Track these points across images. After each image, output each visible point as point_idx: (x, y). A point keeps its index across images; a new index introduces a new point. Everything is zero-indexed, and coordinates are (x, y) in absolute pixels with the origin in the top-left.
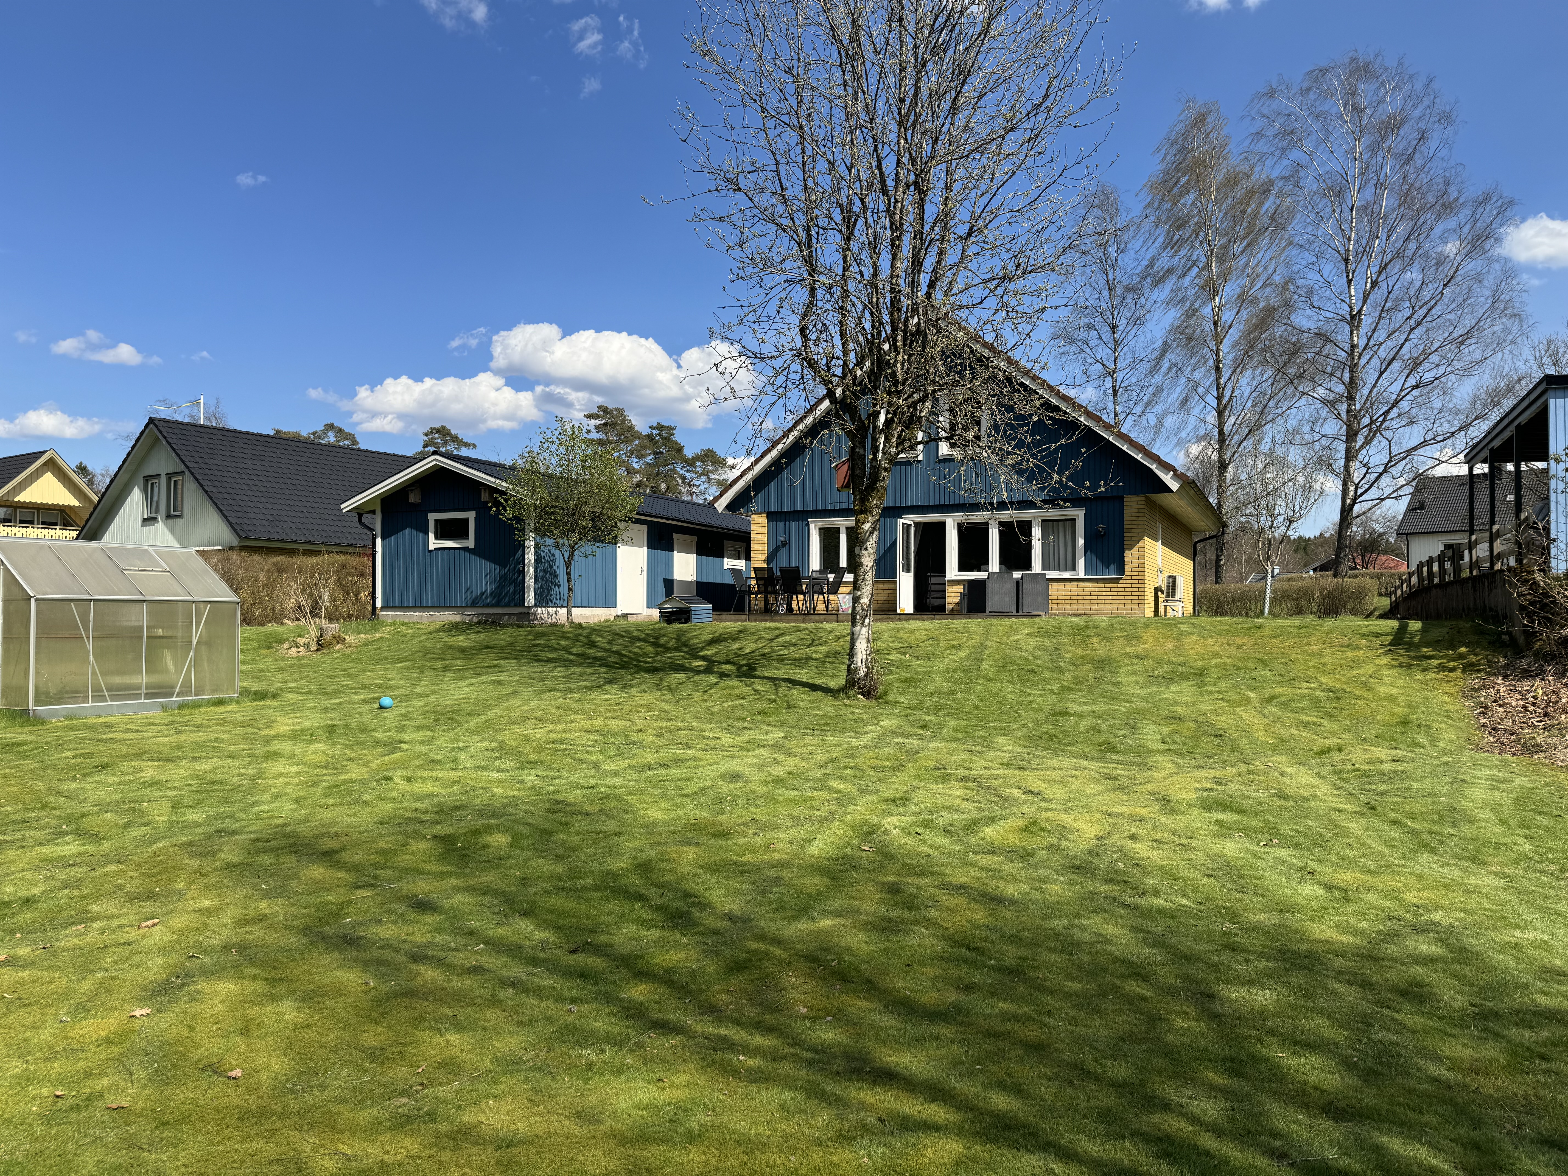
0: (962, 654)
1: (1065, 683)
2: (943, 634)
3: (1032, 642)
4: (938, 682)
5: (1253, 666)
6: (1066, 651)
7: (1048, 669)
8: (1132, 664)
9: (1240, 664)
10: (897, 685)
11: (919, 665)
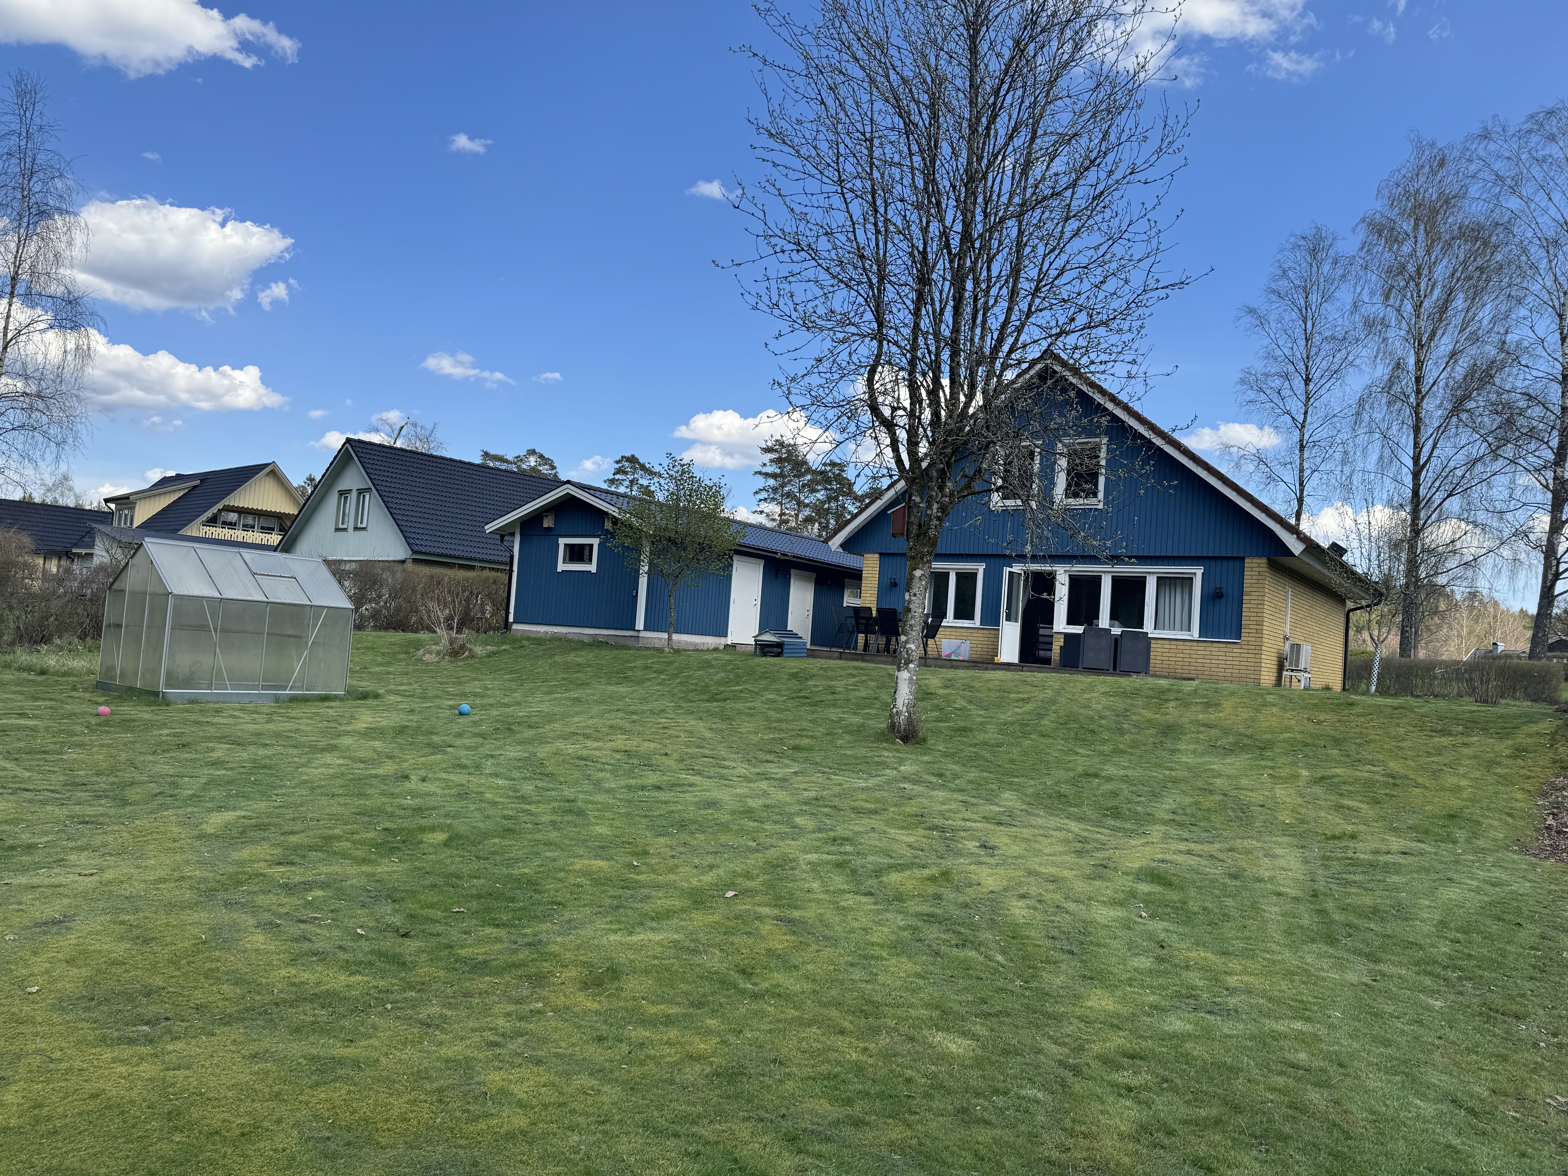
0: (1028, 707)
1: (1121, 746)
2: (1016, 686)
3: (1104, 701)
4: (991, 735)
5: (1322, 743)
6: (1135, 714)
7: (1108, 730)
8: (1199, 732)
9: (1309, 741)
10: (948, 733)
11: (977, 714)
